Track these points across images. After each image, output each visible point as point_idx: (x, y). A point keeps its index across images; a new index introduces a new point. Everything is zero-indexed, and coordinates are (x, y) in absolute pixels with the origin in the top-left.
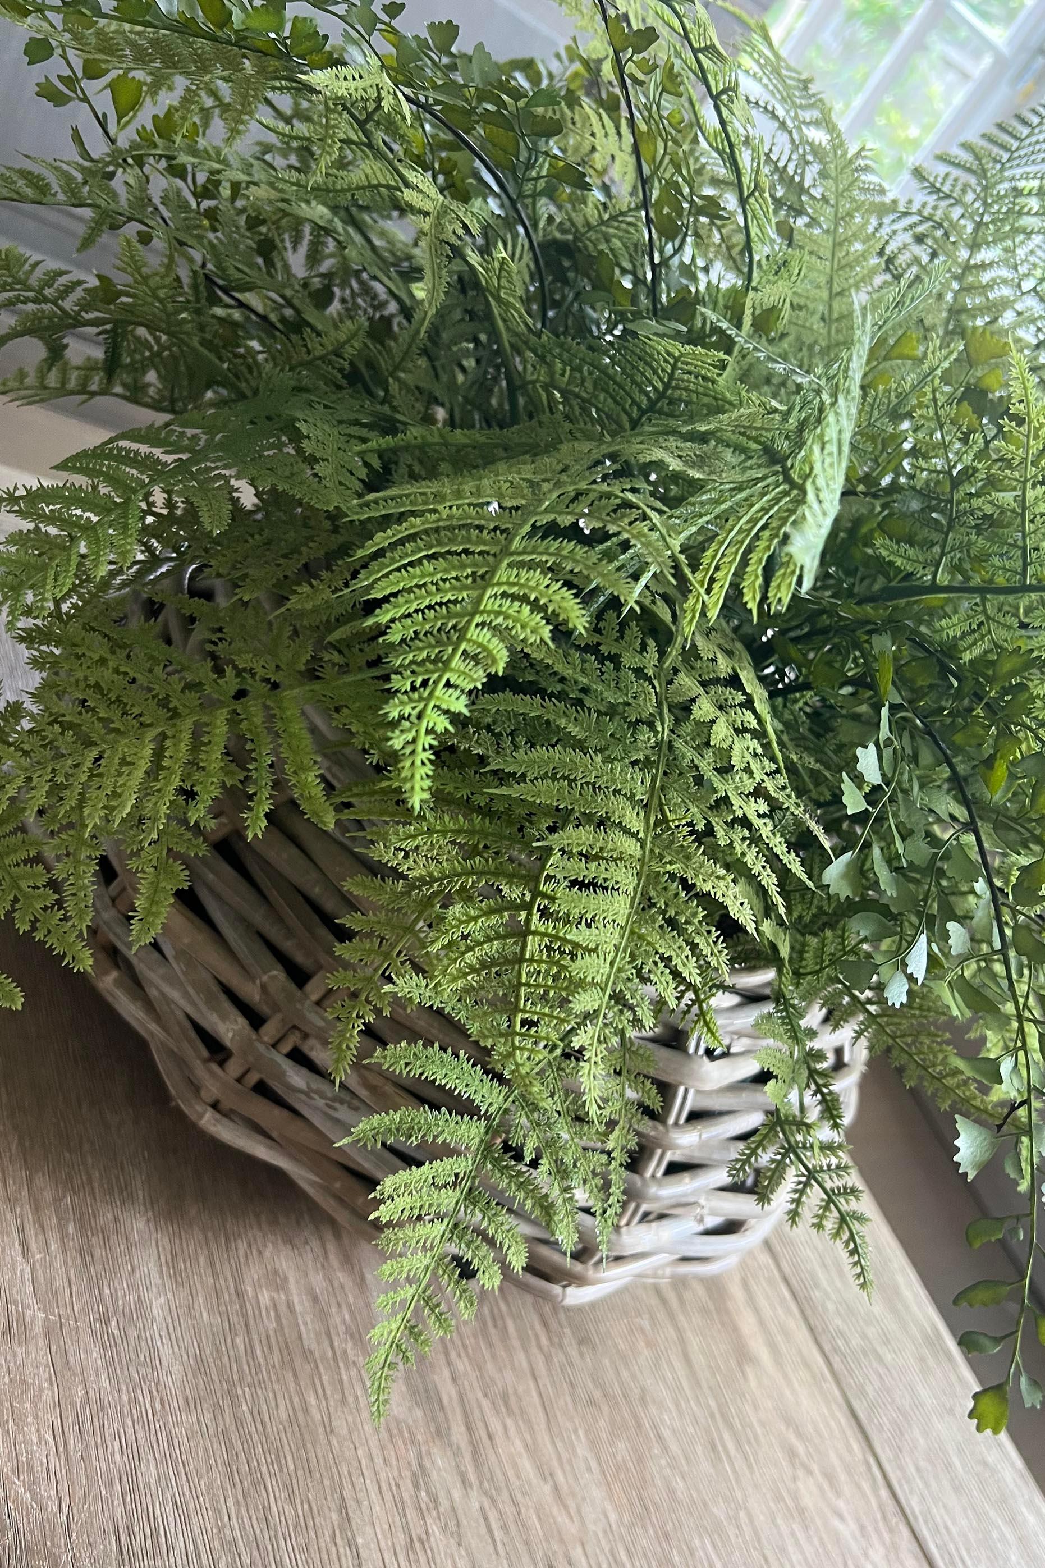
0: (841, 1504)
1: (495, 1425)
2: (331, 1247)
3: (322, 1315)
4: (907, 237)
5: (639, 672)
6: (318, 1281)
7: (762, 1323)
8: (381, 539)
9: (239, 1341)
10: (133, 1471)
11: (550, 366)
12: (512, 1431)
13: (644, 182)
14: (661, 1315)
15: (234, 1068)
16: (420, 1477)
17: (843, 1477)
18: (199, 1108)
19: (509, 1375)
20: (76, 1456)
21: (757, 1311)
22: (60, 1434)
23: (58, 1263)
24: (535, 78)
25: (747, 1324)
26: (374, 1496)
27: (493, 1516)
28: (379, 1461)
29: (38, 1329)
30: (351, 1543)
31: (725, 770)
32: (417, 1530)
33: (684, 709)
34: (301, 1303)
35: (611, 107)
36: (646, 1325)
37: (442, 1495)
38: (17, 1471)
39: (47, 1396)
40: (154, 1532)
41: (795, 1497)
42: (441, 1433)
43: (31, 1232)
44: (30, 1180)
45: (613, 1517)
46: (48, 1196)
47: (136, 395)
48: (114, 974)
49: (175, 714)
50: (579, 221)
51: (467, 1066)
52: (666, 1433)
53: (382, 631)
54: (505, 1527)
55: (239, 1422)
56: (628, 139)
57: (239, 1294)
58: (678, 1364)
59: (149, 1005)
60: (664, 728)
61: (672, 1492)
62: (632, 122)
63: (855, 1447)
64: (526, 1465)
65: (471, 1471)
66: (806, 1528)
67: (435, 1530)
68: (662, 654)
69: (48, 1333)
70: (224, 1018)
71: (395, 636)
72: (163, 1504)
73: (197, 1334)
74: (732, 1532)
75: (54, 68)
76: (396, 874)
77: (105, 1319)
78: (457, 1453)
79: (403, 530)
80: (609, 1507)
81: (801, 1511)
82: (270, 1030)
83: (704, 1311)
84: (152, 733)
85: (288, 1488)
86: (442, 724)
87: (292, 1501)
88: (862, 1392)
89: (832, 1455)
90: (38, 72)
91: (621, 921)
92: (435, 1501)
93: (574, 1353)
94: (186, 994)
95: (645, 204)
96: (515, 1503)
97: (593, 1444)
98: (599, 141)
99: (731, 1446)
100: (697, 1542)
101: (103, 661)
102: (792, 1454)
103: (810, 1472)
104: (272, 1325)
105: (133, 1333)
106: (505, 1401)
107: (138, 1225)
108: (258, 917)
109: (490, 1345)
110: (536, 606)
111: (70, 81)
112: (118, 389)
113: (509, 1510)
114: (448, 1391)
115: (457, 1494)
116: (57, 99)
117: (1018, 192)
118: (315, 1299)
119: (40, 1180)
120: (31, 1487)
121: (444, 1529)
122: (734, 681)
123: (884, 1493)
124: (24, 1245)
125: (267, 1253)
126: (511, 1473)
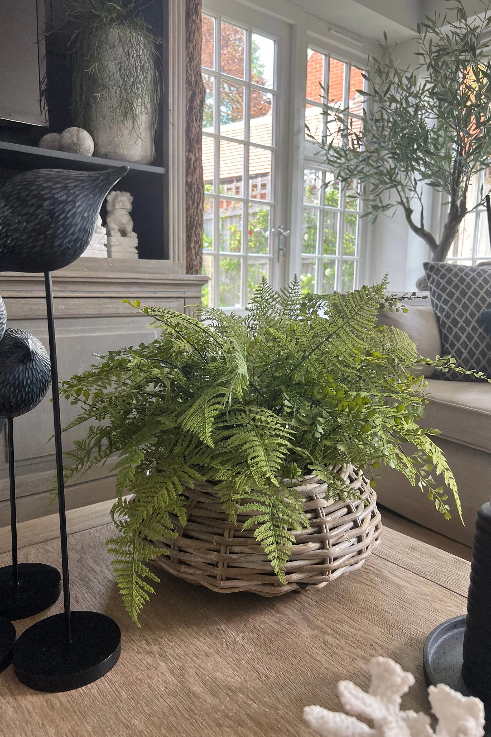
0: (448, 604)
1: (339, 626)
2: (273, 611)
3: (279, 624)
4: (252, 321)
5: (243, 418)
6: (274, 618)
7: (401, 579)
8: (184, 423)
9: (262, 636)
10: (253, 667)
11: (196, 385)
12: (344, 625)
13: (192, 345)
14: (370, 589)
15: (220, 565)
16: (325, 643)
17: (445, 599)
18: (219, 582)
19: (336, 616)
20: (239, 670)
21: (398, 577)
22: (232, 668)
23: (209, 640)
24: (159, 343)
25: (397, 580)
26: (316, 650)
27: (349, 642)
28: (313, 643)
29: (213, 653)
30: (316, 660)
31: (268, 423)
32: (331, 652)
33: (254, 419)
34: (273, 624)
35: (178, 338)
36: (367, 592)
37: (333, 644)
38: (227, 677)
39: (224, 662)
40: (266, 675)
41: (433, 608)
42: (325, 633)
43: (200, 638)
44: (192, 630)
45: (383, 631)
46: (198, 630)
47: (118, 449)
48: (183, 566)
49: (166, 483)
50: (185, 360)
51: (257, 505)
52: (387, 610)
53: (193, 431)
54: (354, 643)
55: (273, 650)
56: (185, 341)
57: (256, 628)
58: (381, 595)
59: (195, 567)
60: (252, 423)
61: (396, 620)
62: (184, 338)
63: (446, 592)
64: (353, 630)
65: (338, 636)
66: (441, 613)
67: (335, 650)
68: (245, 414)
69: (216, 652)
70: (211, 554)
71: (195, 431)
72: (265, 670)
73: (251, 639)
74: (419, 621)
75: (71, 398)
76: (223, 481)
77: (228, 645)
78: (332, 635)
79: (187, 418)
80: (380, 629)
81: (437, 610)
82: (222, 550)
83: (382, 583)
84: (164, 488)
85: (293, 656)
86: (210, 434)
87: (296, 658)
88: (441, 580)
89: (439, 596)
90: (69, 401)
91: (263, 454)
92: (332, 645)
93: (351, 605)
94: (201, 557)
95: (195, 349)
96: (353, 638)
97: (368, 619)
98: (180, 344)
99: (408, 605)
100: (410, 627)
101: (147, 483)
102: (427, 600)
103: (435, 602)
104: (268, 631)
105: (236, 645)
106: (338, 621)
107: (223, 626)
108: (205, 529)
109: (327, 612)
110: (213, 410)
111: (76, 399)
112: (114, 450)
113: (353, 639)
114: (322, 625)
115: (337, 642)
116: (75, 403)
117: (267, 301)
118: (276, 622)
119: (194, 629)
120: (232, 678)
121: (338, 649)
122: (262, 411)
123: (460, 597)
124: (199, 640)
125: (257, 619)
126: (349, 633)
